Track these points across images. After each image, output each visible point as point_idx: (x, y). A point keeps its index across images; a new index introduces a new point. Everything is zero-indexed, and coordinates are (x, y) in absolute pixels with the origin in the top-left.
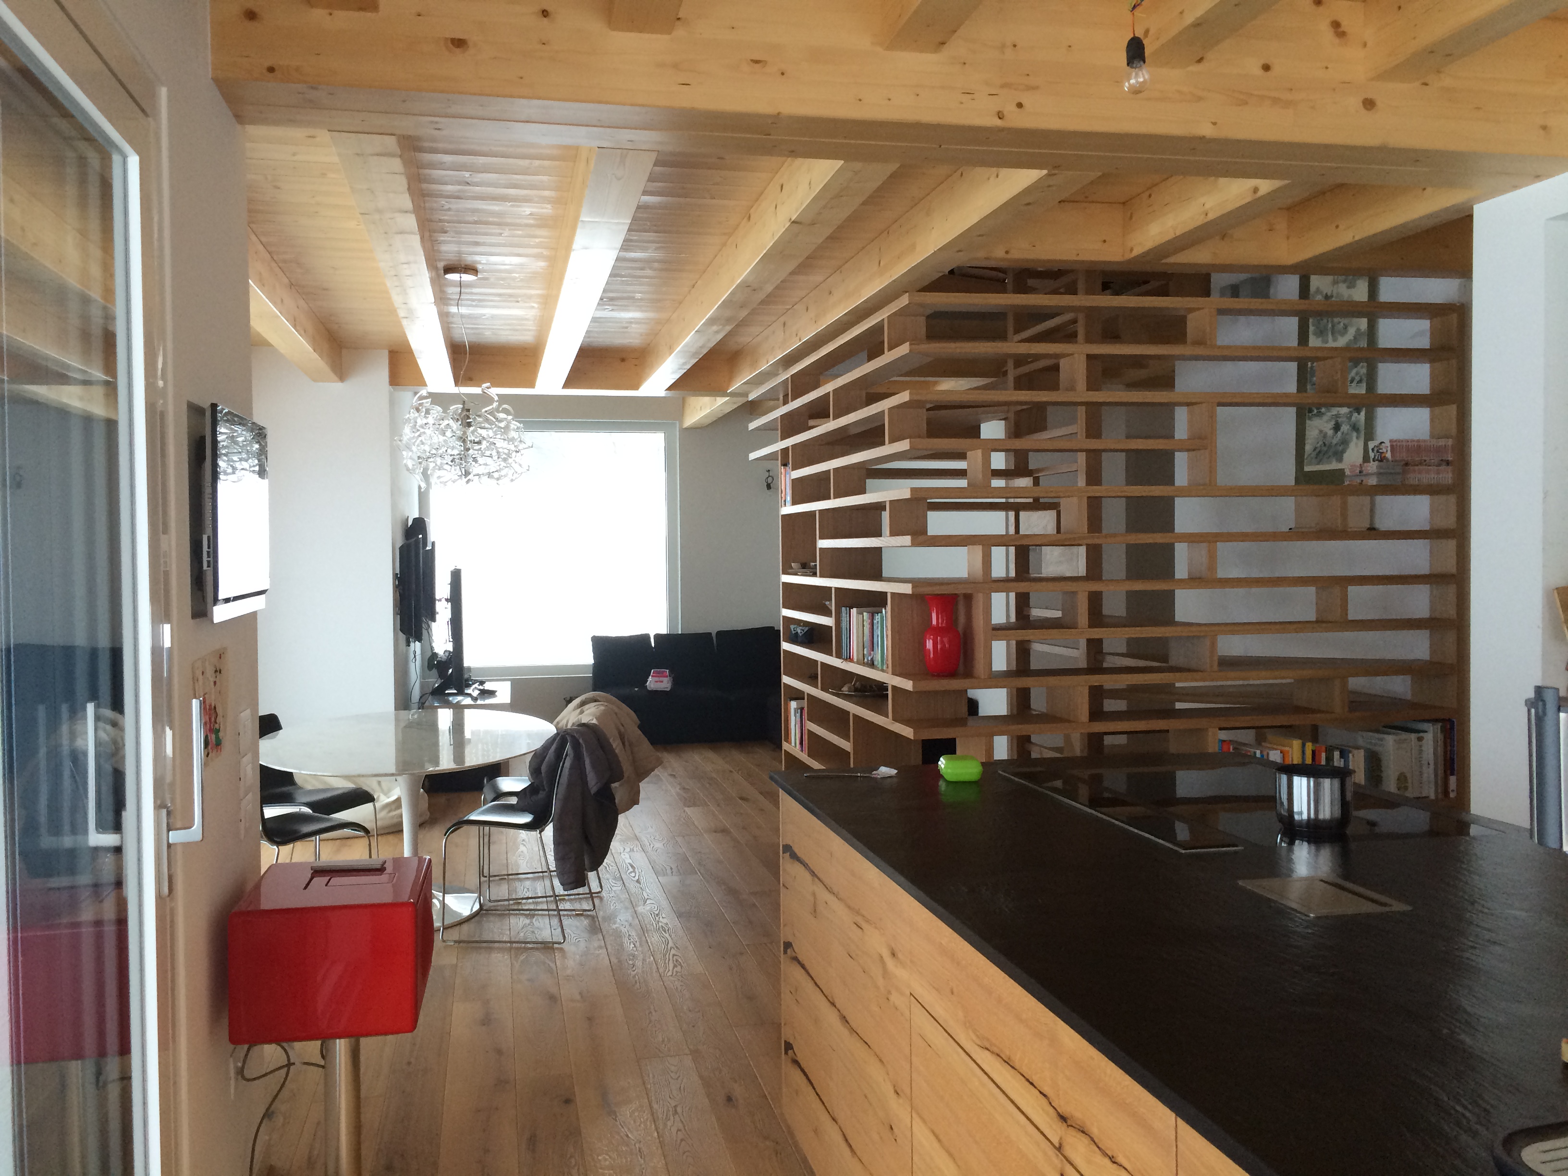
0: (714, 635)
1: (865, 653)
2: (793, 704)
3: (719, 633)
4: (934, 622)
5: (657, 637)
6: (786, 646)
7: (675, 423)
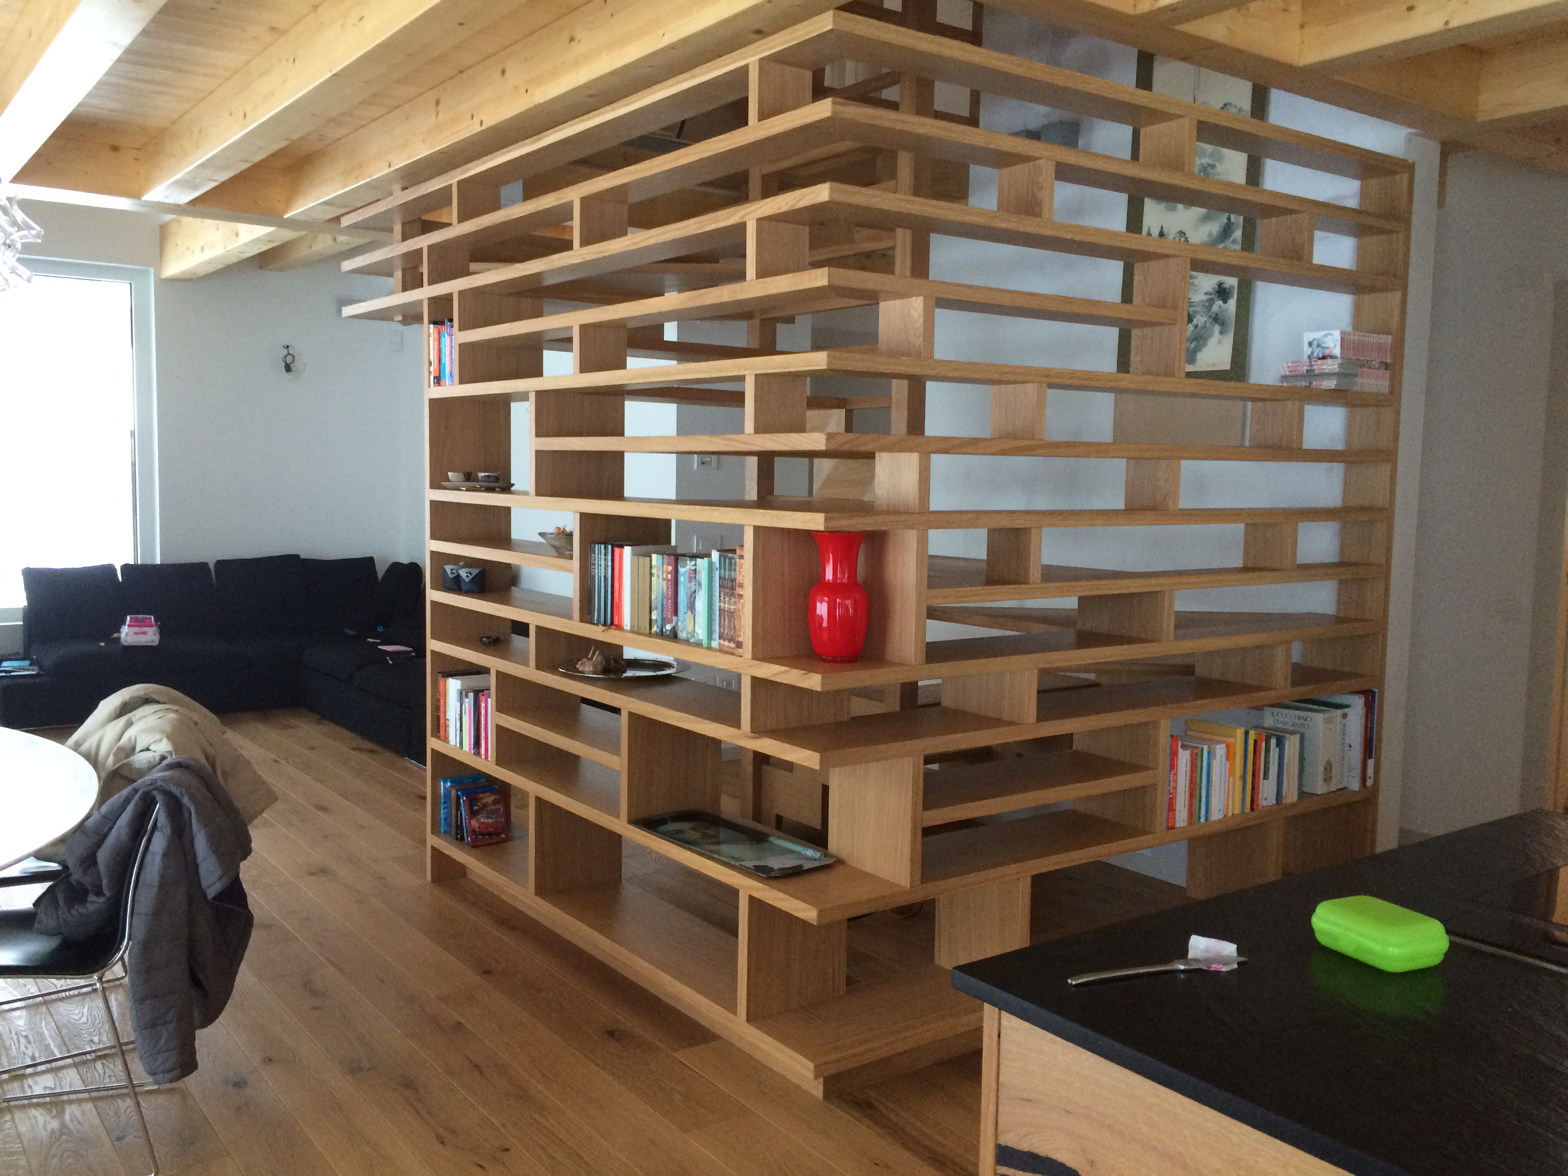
0: (212, 566)
1: (654, 617)
2: (454, 685)
3: (220, 564)
4: (829, 575)
5: (126, 568)
6: (433, 595)
7: (146, 273)
